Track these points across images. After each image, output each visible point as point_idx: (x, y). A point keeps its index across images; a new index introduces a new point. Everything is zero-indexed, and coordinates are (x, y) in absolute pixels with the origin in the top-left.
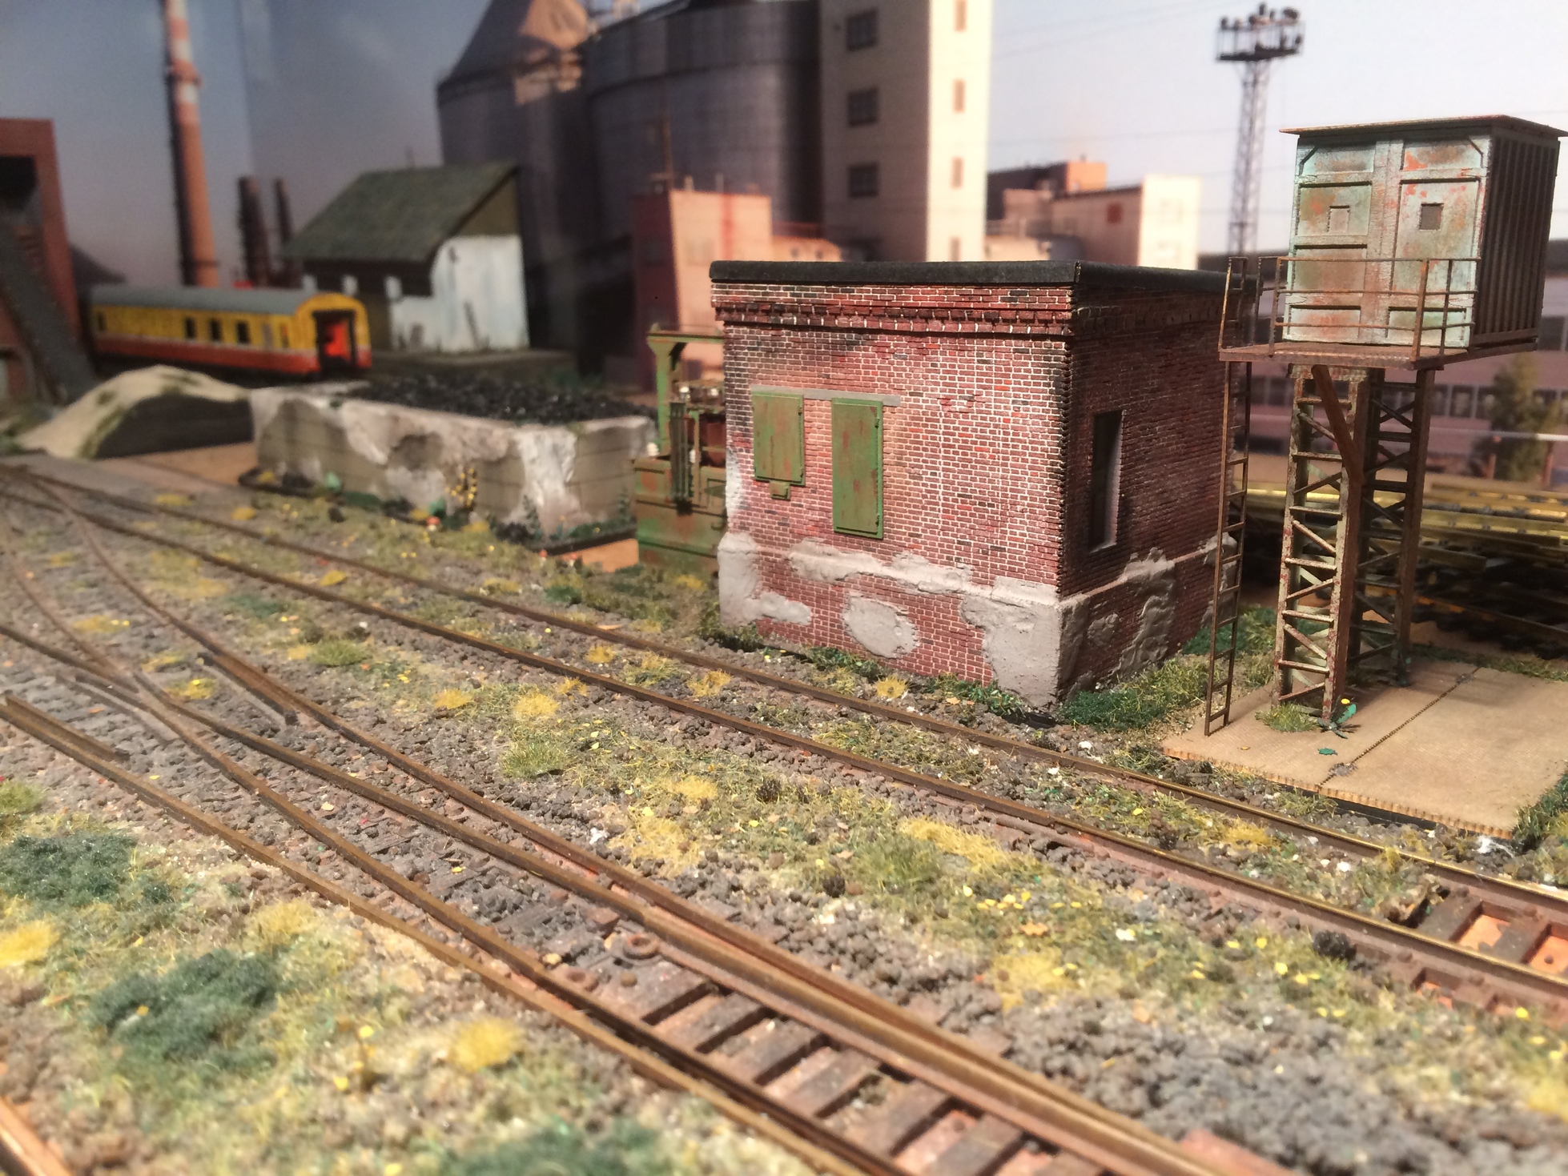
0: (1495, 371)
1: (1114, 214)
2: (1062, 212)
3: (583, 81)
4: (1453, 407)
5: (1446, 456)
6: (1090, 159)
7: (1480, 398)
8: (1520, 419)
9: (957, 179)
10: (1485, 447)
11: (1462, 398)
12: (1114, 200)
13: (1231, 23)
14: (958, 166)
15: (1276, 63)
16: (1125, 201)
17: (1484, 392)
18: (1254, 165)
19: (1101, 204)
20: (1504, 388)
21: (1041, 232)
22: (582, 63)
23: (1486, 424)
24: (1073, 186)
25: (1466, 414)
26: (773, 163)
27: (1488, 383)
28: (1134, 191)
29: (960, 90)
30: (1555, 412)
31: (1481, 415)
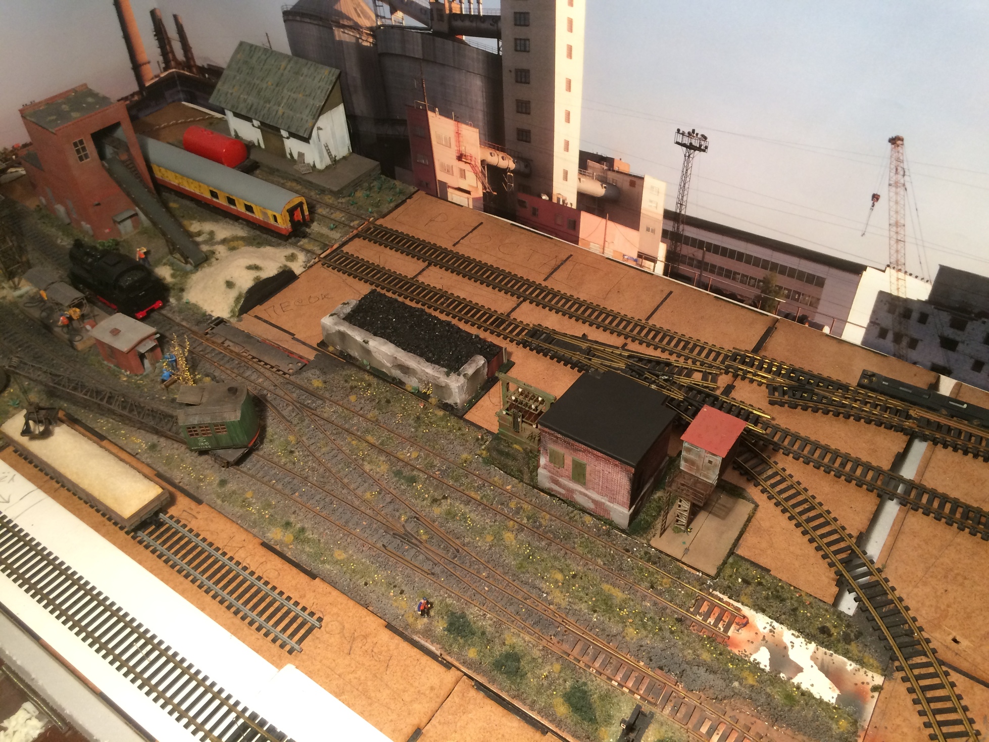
0: (764, 276)
1: (633, 184)
2: (611, 175)
3: (375, 45)
4: (749, 282)
5: (746, 297)
6: (623, 160)
7: (758, 282)
8: (770, 292)
9: (567, 148)
10: (758, 297)
11: (753, 281)
12: (633, 179)
13: (681, 132)
14: (567, 144)
15: (697, 152)
16: (638, 181)
17: (760, 281)
18: (687, 186)
19: (628, 179)
20: (766, 281)
21: (603, 180)
22: (374, 36)
23: (760, 291)
24: (616, 168)
25: (754, 286)
26: (480, 116)
27: (762, 279)
28: (642, 179)
29: (568, 115)
30: (782, 293)
31: (758, 287)
